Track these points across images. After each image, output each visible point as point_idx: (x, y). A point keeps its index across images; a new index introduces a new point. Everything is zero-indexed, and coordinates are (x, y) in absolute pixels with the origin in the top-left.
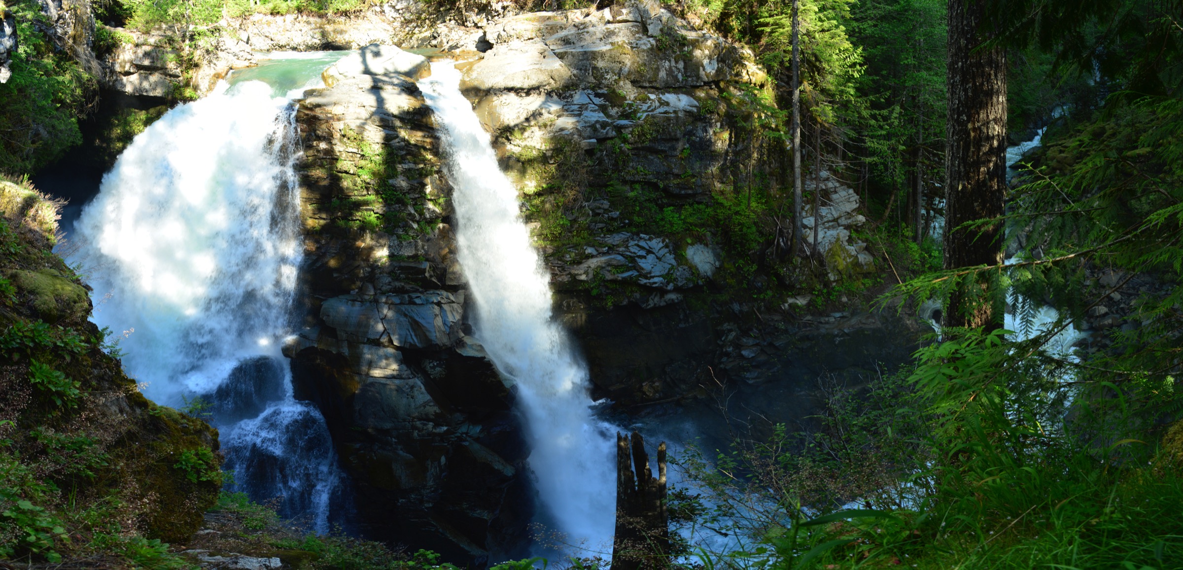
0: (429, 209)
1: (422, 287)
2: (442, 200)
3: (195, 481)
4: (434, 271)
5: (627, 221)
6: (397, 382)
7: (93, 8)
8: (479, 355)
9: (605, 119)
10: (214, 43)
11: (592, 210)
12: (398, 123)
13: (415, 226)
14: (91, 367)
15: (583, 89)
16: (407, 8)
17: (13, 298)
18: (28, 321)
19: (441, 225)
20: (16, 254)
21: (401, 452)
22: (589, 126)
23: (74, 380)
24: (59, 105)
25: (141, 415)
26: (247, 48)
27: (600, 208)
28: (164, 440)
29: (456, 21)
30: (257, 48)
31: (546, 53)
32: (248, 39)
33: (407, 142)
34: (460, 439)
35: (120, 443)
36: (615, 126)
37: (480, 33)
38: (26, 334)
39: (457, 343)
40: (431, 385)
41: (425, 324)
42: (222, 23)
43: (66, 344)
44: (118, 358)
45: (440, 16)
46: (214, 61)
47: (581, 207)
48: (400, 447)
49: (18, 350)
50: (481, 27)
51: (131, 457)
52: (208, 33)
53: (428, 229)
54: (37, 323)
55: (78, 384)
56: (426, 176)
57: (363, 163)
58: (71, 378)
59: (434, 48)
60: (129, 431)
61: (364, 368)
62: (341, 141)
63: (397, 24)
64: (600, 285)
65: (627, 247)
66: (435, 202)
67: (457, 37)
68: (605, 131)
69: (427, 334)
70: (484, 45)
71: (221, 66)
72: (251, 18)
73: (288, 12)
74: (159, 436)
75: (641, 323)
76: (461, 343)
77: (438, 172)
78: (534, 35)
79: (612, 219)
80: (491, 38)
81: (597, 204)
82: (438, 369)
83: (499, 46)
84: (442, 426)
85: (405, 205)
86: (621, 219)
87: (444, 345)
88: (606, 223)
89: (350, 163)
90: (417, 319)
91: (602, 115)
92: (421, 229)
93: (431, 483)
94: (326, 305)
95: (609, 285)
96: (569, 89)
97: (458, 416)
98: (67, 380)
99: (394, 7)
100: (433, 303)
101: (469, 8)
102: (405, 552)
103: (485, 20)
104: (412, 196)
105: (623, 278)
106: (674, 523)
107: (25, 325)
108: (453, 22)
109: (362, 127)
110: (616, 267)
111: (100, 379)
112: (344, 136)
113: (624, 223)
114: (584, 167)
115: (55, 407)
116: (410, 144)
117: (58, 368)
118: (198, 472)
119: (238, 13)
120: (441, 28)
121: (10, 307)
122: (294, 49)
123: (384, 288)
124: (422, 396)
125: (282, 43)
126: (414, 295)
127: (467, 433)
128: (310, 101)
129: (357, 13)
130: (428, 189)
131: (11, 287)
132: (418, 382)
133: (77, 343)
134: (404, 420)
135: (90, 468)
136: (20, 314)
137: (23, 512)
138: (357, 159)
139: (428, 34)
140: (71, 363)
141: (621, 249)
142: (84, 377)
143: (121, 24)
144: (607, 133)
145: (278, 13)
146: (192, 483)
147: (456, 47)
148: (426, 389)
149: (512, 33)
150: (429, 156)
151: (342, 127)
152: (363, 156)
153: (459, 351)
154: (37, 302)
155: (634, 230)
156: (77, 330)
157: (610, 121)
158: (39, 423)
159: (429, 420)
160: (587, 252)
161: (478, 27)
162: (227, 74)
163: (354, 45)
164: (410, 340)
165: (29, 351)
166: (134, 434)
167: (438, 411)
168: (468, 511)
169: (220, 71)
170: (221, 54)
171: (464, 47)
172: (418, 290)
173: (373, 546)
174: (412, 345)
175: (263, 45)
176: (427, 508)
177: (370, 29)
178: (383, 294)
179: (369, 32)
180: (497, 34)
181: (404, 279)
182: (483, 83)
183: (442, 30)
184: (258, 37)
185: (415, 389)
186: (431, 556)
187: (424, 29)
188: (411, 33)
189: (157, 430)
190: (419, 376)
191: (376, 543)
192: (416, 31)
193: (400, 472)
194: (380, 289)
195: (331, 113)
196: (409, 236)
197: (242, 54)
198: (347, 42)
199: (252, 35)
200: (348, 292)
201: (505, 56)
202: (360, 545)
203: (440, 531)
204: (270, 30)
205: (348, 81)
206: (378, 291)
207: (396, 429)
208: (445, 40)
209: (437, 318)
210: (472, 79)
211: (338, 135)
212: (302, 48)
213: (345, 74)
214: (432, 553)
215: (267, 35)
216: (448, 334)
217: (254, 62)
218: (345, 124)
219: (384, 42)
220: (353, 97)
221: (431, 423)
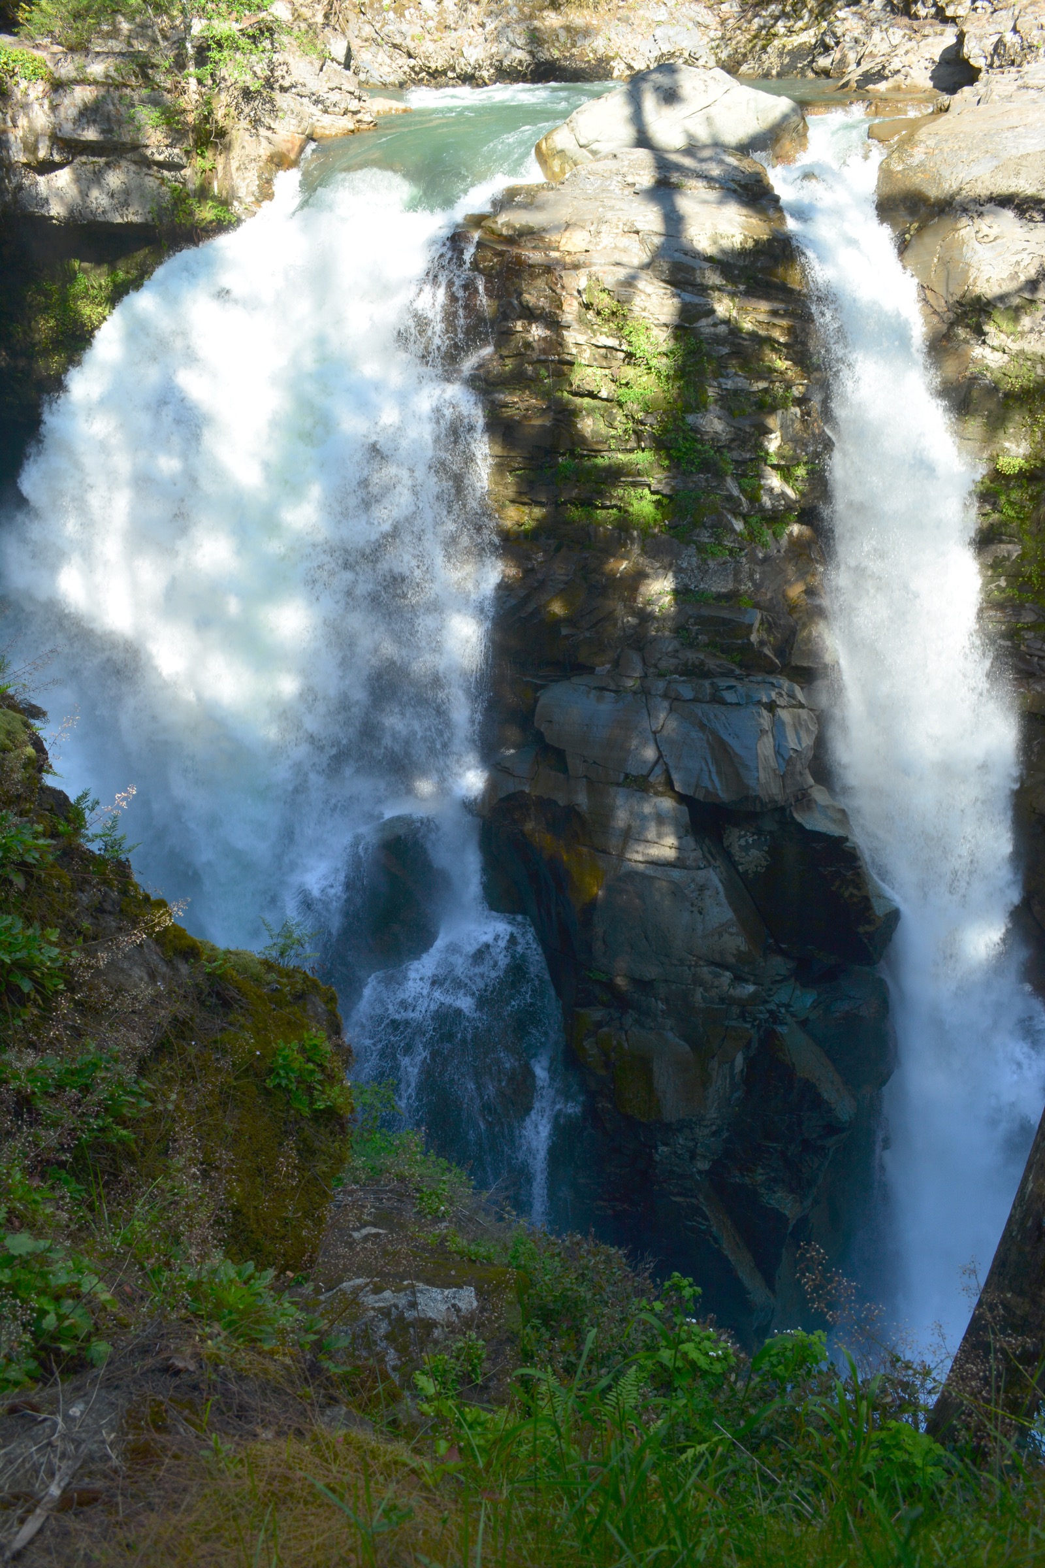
0: (771, 489)
1: (741, 665)
2: (801, 471)
3: (307, 1110)
4: (769, 630)
6: (676, 874)
8: (835, 830)
10: (262, 70)
12: (713, 278)
13: (739, 526)
14: (73, 890)
19: (796, 529)
21: (670, 1035)
23: (44, 924)
25: (190, 976)
26: (348, 81)
28: (242, 1027)
30: (375, 80)
32: (349, 56)
33: (734, 330)
34: (774, 1017)
35: (161, 1049)
37: (949, 38)
39: (797, 800)
40: (740, 887)
41: (740, 750)
42: (280, 10)
44: (122, 857)
46: (267, 120)
48: (669, 1023)
50: (953, 20)
51: (191, 1075)
52: (244, 42)
53: (767, 535)
55: (54, 935)
56: (772, 410)
57: (629, 373)
58: (36, 924)
59: (823, 81)
60: (175, 1018)
61: (614, 843)
62: (581, 320)
63: (730, 7)
66: (786, 472)
67: (884, 48)
69: (743, 771)
70: (956, 72)
71: (285, 132)
74: (231, 1017)
76: (804, 799)
77: (801, 401)
80: (976, 53)
82: (754, 852)
83: (995, 76)
84: (746, 981)
85: (720, 475)
87: (773, 801)
89: (600, 372)
90: (725, 737)
92: (751, 533)
93: (712, 1114)
94: (546, 698)
97: (779, 965)
98: (30, 932)
100: (759, 702)
102: (653, 1276)
104: (735, 455)
109: (629, 282)
112: (588, 306)
115: (23, 998)
116: (740, 330)
118: (309, 1089)
120: (846, 20)
122: (468, 79)
123: (664, 664)
124: (720, 911)
125: (437, 63)
126: (723, 683)
127: (787, 1006)
128: (506, 220)
130: (773, 443)
132: (713, 877)
133: (30, 841)
134: (682, 962)
135: (122, 1121)
138: (615, 364)
139: (808, 37)
140: (27, 889)
142: (63, 916)
146: (302, 1116)
147: (880, 76)
148: (727, 897)
150: (781, 364)
151: (583, 283)
152: (630, 355)
153: (798, 817)
156: (21, 814)
159: (724, 966)
161: (945, 20)
162: (302, 150)
163: (619, 68)
164: (706, 782)
166: (184, 1023)
167: (742, 948)
168: (763, 1191)
169: (284, 147)
170: (282, 100)
171: (900, 77)
172: (732, 671)
173: (608, 1256)
174: (708, 792)
175: (386, 69)
176: (700, 1172)
177: (659, 24)
178: (661, 675)
179: (659, 33)
180: (995, 39)
181: (707, 645)
182: (937, 179)
183: (847, 25)
184: (374, 48)
185: (707, 893)
186: (687, 1292)
187: (800, 24)
188: (766, 36)
189: (226, 1004)
190: (718, 863)
191: (613, 1250)
192: (780, 27)
193: (665, 1080)
194: (655, 666)
195: (557, 249)
196: (725, 547)
197: (334, 97)
198: (600, 60)
199: (359, 42)
200: (590, 670)
201: (1009, 106)
202: (589, 1252)
203: (714, 1229)
204: (404, 27)
205: (600, 166)
206: (652, 670)
207: (666, 981)
208: (852, 57)
209: (765, 739)
210: (910, 168)
211: (575, 303)
212: (485, 74)
213: (594, 147)
214: (691, 1285)
215: (398, 41)
216: (783, 777)
217: (367, 118)
218: (590, 276)
219: (692, 60)
220: (612, 208)
221: (728, 973)
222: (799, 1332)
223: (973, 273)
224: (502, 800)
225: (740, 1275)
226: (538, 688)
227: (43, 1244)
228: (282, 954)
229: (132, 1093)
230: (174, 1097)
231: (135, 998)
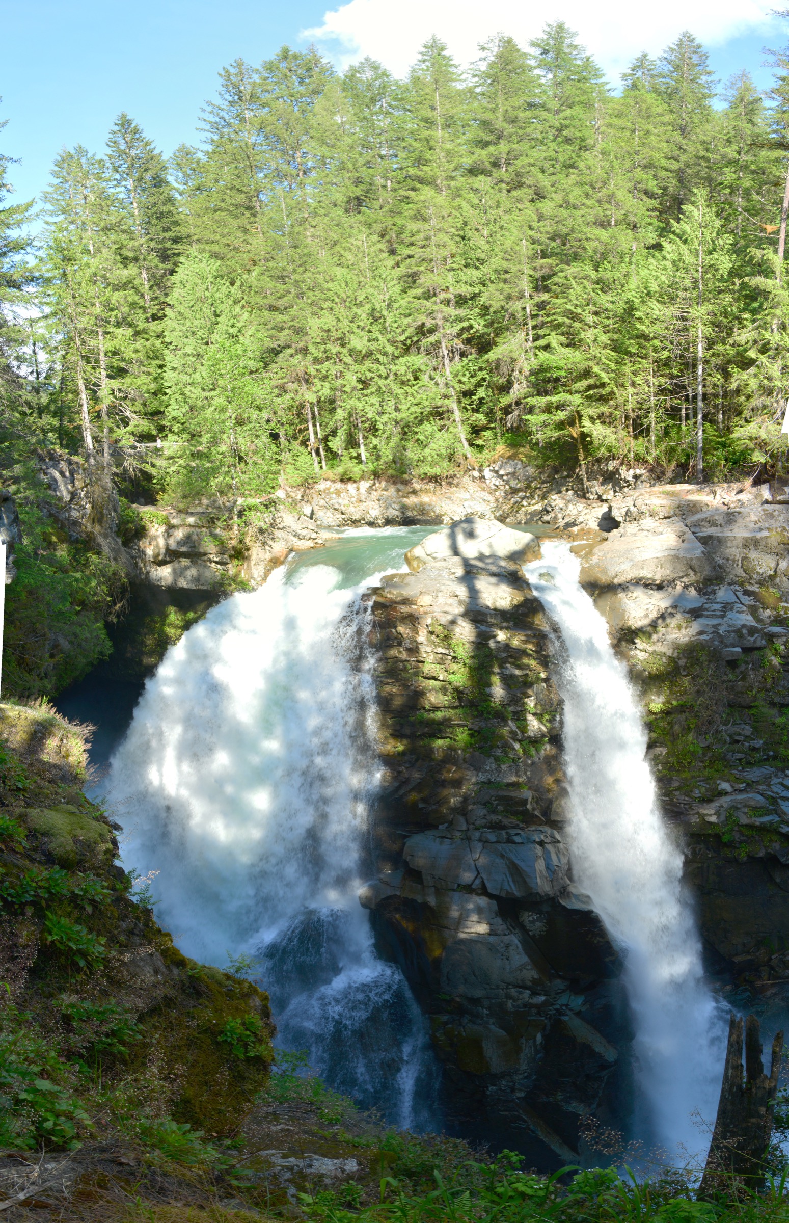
0: (532, 726)
1: (523, 822)
2: (547, 717)
3: (242, 1057)
4: (537, 802)
5: (771, 753)
6: (491, 939)
7: (115, 482)
8: (585, 908)
9: (754, 624)
10: (269, 520)
11: (731, 736)
12: (496, 620)
13: (517, 746)
14: (118, 920)
15: (730, 584)
16: (513, 474)
17: (22, 842)
18: (41, 868)
19: (548, 747)
20: (24, 790)
21: (492, 1027)
22: (733, 631)
23: (99, 934)
24: (78, 608)
25: (179, 976)
26: (311, 525)
27: (740, 734)
28: (206, 1007)
29: (576, 492)
30: (325, 523)
31: (686, 536)
32: (312, 513)
33: (507, 647)
34: (559, 1012)
35: (154, 1011)
36: (765, 634)
37: (605, 508)
38: (40, 884)
39: (561, 893)
40: (531, 944)
41: (525, 868)
42: (280, 494)
43: (86, 891)
44: (149, 907)
45: (556, 485)
46: (271, 543)
47: (718, 732)
48: (491, 1020)
49: (32, 903)
50: (606, 501)
51: (170, 1027)
52: (262, 508)
53: (533, 751)
54: (52, 871)
55: (103, 941)
56: (530, 685)
57: (454, 667)
58: (95, 933)
59: (547, 525)
60: (166, 996)
62: (428, 640)
63: (500, 494)
64: (733, 830)
65: (769, 785)
66: (539, 717)
67: (575, 512)
68: (753, 639)
69: (527, 880)
70: (609, 523)
71: (279, 548)
72: (316, 486)
73: (362, 478)
74: (200, 1001)
75: (778, 880)
76: (565, 892)
77: (545, 680)
78: (672, 513)
79: (754, 749)
80: (617, 514)
81: (736, 729)
82: (538, 924)
83: (628, 525)
84: (540, 994)
85: (505, 720)
86: (764, 750)
87: (547, 895)
88: (745, 753)
89: (438, 666)
90: (516, 861)
91: (750, 618)
92: (524, 750)
93: (524, 1067)
94: (410, 843)
95: (744, 830)
96: (712, 584)
97: (559, 984)
98: (90, 936)
99: (497, 472)
100: (534, 841)
101: (591, 476)
102: (488, 1153)
103: (612, 492)
104: (512, 708)
105: (762, 823)
106: (778, 1135)
107: (39, 873)
108: (571, 493)
109: (453, 622)
110: (754, 809)
111: (131, 933)
112: (432, 633)
113: (768, 755)
114: (723, 682)
115: (79, 970)
116: (510, 647)
117: (78, 921)
118: (246, 1045)
119: (299, 481)
120: (556, 500)
121: (21, 853)
122: (371, 524)
123: (478, 823)
124: (519, 958)
125: (356, 517)
126: (513, 832)
127: (567, 1005)
128: (389, 591)
129: (450, 480)
130: (531, 702)
131: (20, 829)
132: (515, 939)
133: (99, 889)
134: (498, 987)
135: (123, 1043)
136: (32, 860)
137: (43, 1094)
138: (447, 662)
139: (539, 507)
140: (93, 915)
141: (761, 787)
142: (110, 932)
143: (150, 499)
144: (755, 641)
145: (350, 479)
146: (239, 1059)
147: (574, 524)
148: (524, 950)
149: (644, 508)
151: (429, 621)
152: (454, 658)
153: (562, 902)
154: (52, 846)
155: (779, 765)
156: (98, 875)
157: (759, 626)
158: (61, 989)
159: (525, 987)
160: (720, 788)
161: (602, 501)
162: (287, 556)
163: (446, 520)
164: (506, 887)
165: (43, 903)
166: (171, 999)
167: (536, 976)
168: (563, 1104)
169: (278, 555)
170: (278, 533)
171: (583, 525)
172: (518, 825)
173: (455, 1144)
174: (507, 892)
175: (330, 519)
176: (518, 1098)
177: (466, 500)
178: (477, 829)
179: (466, 504)
180: (626, 509)
181: (502, 812)
182: (605, 571)
183: (557, 502)
184: (325, 510)
185: (511, 948)
186: (515, 1159)
187: (534, 501)
188: (518, 506)
189: (199, 994)
190: (517, 931)
191: (459, 1141)
192: (524, 503)
193: (491, 1052)
194: (473, 824)
195: (415, 604)
196: (510, 758)
197: (304, 532)
198: (437, 516)
199: (318, 507)
200: (436, 827)
201: (635, 538)
202: (441, 1142)
203: (531, 1127)
204: (340, 501)
205: (438, 564)
206: (472, 826)
207: (488, 998)
208: (560, 516)
209: (539, 861)
210: (591, 565)
211: (425, 631)
212: (380, 522)
213: (434, 555)
214: (517, 1155)
215: (337, 507)
216: (552, 881)
217: (320, 542)
218: (433, 618)
219: (482, 516)
220: (444, 584)
221: (527, 991)
222: (597, 1169)
223: (627, 614)
224: (383, 899)
225: (552, 1147)
226: (405, 837)
227: (56, 1088)
228: (237, 972)
229: (131, 1030)
230: (157, 1036)
231: (142, 980)
